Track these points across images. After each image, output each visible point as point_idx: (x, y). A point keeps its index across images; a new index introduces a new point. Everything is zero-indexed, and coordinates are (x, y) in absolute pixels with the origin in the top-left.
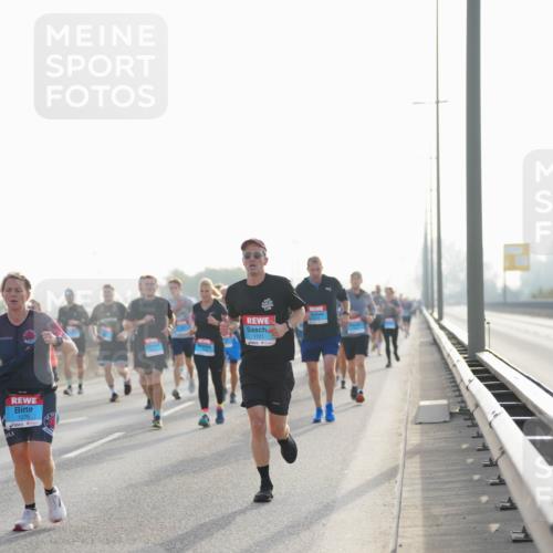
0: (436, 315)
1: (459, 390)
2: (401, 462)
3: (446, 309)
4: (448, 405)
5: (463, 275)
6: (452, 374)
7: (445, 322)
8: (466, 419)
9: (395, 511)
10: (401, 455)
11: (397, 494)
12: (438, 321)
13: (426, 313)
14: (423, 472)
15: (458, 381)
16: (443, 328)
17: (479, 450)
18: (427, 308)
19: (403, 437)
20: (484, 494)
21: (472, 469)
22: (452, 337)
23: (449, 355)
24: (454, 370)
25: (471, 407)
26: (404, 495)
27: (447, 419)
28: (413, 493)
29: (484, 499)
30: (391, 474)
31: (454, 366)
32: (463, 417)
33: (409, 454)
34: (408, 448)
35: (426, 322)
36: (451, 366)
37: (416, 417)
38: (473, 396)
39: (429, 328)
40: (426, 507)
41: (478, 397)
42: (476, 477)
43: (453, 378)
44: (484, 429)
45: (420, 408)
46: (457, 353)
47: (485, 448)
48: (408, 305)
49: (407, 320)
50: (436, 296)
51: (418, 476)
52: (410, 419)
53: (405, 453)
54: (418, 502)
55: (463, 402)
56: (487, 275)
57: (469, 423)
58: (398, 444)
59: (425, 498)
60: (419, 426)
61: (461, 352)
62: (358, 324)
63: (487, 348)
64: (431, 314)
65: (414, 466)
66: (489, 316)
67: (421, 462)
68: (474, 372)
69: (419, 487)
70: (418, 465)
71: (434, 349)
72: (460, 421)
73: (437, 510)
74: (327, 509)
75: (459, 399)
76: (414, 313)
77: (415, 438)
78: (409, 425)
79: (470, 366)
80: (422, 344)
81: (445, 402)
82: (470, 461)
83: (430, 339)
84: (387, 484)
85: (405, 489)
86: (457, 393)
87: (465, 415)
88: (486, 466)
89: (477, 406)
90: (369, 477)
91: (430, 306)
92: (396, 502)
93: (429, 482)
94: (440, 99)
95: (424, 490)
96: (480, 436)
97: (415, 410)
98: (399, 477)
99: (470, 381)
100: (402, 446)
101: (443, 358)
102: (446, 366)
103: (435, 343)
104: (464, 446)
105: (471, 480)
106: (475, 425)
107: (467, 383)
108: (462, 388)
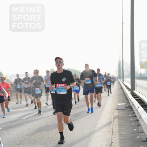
0: (122, 81)
1: (128, 101)
2: (113, 120)
3: (125, 79)
4: (125, 105)
5: (129, 70)
6: (126, 96)
7: (124, 83)
8: (130, 109)
9: (111, 133)
10: (113, 118)
11: (112, 129)
12: (122, 82)
13: (119, 80)
14: (118, 123)
15: (128, 98)
16: (124, 84)
17: (134, 117)
18: (120, 79)
19: (113, 113)
20: (135, 128)
21: (132, 122)
22: (126, 86)
23: (125, 91)
24: (127, 95)
25: (131, 105)
26: (113, 129)
27: (125, 108)
28: (116, 128)
29: (135, 130)
30: (110, 123)
31: (127, 94)
32: (129, 108)
33: (115, 118)
34: (114, 116)
35: (119, 82)
36: (126, 94)
37: (117, 108)
38: (132, 102)
39: (120, 84)
40: (119, 132)
41: (134, 103)
42: (133, 124)
43: (127, 97)
44: (135, 111)
45: (118, 105)
46: (128, 91)
47: (135, 116)
48: (114, 78)
49: (114, 82)
50: (122, 75)
51: (117, 124)
52: (115, 108)
53: (114, 118)
54: (117, 131)
55: (129, 104)
56: (136, 70)
57: (131, 109)
58: (112, 115)
59: (119, 130)
60: (117, 110)
61: (129, 91)
62: (99, 84)
63: (136, 89)
64: (121, 80)
65: (116, 121)
66: (136, 81)
67: (118, 120)
68: (133, 96)
69: (118, 126)
70: (117, 121)
71: (121, 90)
72: (129, 109)
73: (122, 133)
74: (93, 133)
75: (128, 103)
76: (116, 80)
77: (116, 114)
78: (115, 110)
79: (131, 94)
80: (118, 88)
81: (124, 104)
82: (131, 120)
83: (120, 87)
84: (109, 126)
85: (114, 127)
86: (128, 102)
87: (130, 107)
88: (136, 121)
89: (133, 105)
90: (104, 124)
91: (120, 78)
92: (111, 131)
93: (120, 125)
94: (123, 23)
95: (119, 127)
96: (134, 113)
97: (116, 106)
98: (112, 124)
99: (131, 98)
100: (113, 116)
101: (124, 92)
102: (125, 94)
103: (122, 88)
104: (130, 116)
105: (132, 125)
106: (133, 110)
107: (131, 99)
108: (129, 100)
